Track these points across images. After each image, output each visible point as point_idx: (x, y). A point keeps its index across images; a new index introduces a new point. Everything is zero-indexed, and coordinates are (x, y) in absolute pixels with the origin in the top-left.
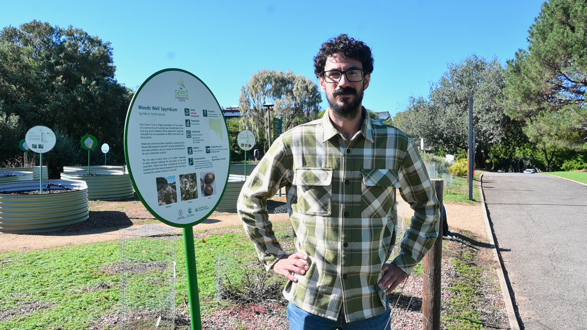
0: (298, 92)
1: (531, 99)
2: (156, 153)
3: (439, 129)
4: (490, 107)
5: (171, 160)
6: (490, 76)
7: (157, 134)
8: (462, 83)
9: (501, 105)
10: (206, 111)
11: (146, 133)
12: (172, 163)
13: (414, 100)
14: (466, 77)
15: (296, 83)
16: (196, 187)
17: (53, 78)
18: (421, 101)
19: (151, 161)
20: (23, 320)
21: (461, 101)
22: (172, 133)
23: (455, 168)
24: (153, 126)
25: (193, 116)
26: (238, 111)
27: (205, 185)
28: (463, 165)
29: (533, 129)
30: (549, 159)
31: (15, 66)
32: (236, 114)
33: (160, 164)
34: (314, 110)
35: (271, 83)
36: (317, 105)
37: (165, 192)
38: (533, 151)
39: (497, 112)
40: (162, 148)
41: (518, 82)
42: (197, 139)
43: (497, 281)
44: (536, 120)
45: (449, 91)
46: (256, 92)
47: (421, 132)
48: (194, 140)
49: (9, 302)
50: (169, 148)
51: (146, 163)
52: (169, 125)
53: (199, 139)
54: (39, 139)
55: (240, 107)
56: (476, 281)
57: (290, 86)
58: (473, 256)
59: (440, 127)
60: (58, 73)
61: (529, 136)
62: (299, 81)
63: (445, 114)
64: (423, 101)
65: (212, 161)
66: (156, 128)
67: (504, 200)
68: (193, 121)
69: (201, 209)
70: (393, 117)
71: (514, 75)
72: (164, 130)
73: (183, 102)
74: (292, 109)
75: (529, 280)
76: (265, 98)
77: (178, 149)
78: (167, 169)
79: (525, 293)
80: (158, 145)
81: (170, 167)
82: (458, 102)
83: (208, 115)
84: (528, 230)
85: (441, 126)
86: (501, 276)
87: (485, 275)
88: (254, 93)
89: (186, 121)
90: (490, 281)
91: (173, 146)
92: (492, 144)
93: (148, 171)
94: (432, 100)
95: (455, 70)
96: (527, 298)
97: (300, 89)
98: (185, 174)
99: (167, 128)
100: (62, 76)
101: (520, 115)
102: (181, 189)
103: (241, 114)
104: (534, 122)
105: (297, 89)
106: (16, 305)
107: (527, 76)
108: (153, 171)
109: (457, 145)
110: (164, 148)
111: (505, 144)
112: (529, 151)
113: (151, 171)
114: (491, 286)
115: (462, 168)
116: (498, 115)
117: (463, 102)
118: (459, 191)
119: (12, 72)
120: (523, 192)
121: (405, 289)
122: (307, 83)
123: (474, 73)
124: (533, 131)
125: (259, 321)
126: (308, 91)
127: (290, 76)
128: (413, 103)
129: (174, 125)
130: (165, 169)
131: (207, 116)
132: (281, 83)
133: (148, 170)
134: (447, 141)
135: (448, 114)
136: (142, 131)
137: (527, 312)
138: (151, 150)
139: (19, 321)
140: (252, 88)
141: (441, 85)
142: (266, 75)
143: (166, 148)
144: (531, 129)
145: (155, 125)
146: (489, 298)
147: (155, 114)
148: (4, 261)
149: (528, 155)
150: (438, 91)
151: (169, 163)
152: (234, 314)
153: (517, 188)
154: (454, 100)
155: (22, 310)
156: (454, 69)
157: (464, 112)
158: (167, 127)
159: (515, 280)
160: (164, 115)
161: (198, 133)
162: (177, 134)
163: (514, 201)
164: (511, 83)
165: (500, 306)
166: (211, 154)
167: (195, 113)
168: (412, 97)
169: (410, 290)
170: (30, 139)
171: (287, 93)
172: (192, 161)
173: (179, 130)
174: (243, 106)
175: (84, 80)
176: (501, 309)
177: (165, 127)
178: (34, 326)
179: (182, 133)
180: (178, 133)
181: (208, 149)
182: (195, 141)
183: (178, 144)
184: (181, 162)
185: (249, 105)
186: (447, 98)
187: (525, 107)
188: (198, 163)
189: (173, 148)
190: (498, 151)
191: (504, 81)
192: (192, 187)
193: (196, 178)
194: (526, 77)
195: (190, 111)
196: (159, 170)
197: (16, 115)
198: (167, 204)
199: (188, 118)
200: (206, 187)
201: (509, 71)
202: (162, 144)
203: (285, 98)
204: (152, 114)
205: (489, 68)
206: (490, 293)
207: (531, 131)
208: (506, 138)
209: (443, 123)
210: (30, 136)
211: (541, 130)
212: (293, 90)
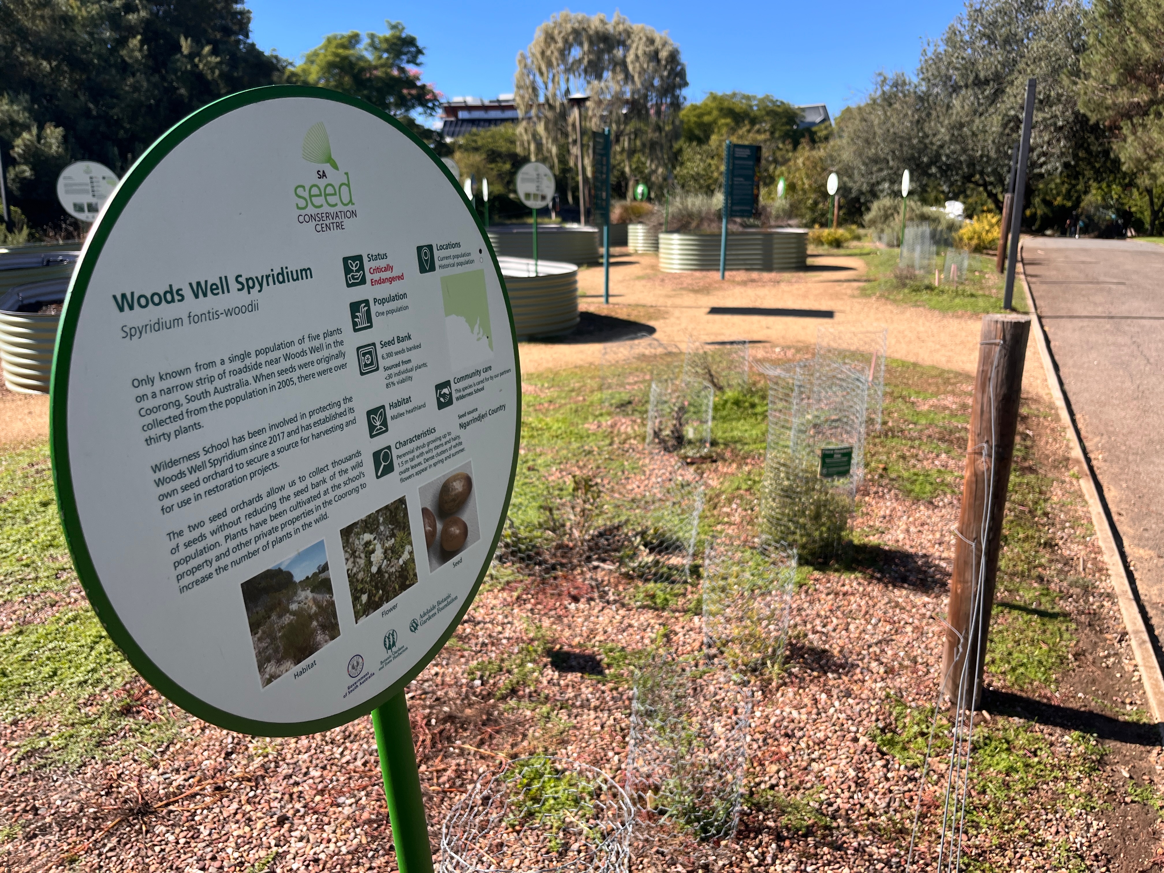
0: (637, 65)
1: (1139, 79)
2: (231, 484)
3: (932, 143)
4: (1049, 96)
5: (299, 486)
6: (1056, 25)
7: (228, 402)
8: (991, 39)
9: (1073, 91)
10: (430, 247)
11: (173, 412)
12: (304, 497)
13: (884, 81)
14: (1003, 26)
15: (634, 45)
16: (408, 548)
17: (122, 42)
18: (900, 82)
19: (209, 527)
20: (74, 619)
21: (987, 82)
22: (294, 376)
23: (970, 235)
24: (203, 373)
25: (381, 281)
26: (512, 108)
27: (439, 526)
28: (987, 228)
29: (1136, 144)
30: (1156, 208)
31: (42, 17)
32: (508, 114)
33: (254, 520)
34: (672, 104)
35: (581, 44)
36: (678, 92)
37: (287, 619)
38: (1124, 190)
39: (1061, 107)
40: (259, 452)
41: (1115, 40)
42: (403, 368)
43: (1085, 509)
44: (1144, 126)
45: (963, 58)
46: (549, 64)
47: (894, 152)
48: (390, 376)
49: (46, 574)
50: (286, 441)
51: (187, 545)
52: (279, 347)
53: (409, 366)
54: (86, 192)
55: (518, 99)
56: (1039, 512)
57: (619, 53)
58: (1026, 447)
59: (934, 140)
60: (131, 31)
61: (1123, 160)
62: (640, 38)
63: (950, 111)
64: (904, 83)
65: (462, 432)
66: (222, 376)
67: (1079, 309)
68: (383, 301)
69: (429, 615)
70: (835, 119)
71: (1106, 24)
72: (258, 372)
73: (336, 233)
74: (627, 102)
75: (1153, 508)
76: (568, 80)
77: (326, 432)
78: (289, 529)
79: (1148, 539)
80: (237, 447)
81: (297, 519)
82: (979, 83)
83: (437, 263)
84: (1138, 382)
85: (939, 137)
86: (1091, 497)
87: (1057, 495)
88: (544, 69)
89: (354, 307)
90: (1070, 510)
91: (308, 427)
92: (1041, 176)
93: (199, 574)
94: (923, 79)
95: (980, 10)
96: (1152, 553)
97: (642, 59)
98: (363, 517)
99: (271, 362)
100: (139, 37)
101: (1111, 112)
102: (352, 577)
103: (520, 113)
104: (1140, 129)
105: (637, 57)
106: (59, 581)
107: (1136, 27)
108: (222, 563)
109: (968, 178)
110: (268, 449)
111: (1068, 176)
112: (1116, 189)
113: (215, 565)
114: (1075, 522)
115: (984, 234)
116: (1063, 113)
117: (991, 83)
118: (982, 288)
119: (37, 33)
120: (1114, 287)
121: (890, 536)
122: (658, 43)
123: (1020, 16)
124: (1136, 149)
125: (580, 620)
126: (658, 61)
127: (621, 27)
128: (882, 86)
129: (301, 341)
130: (280, 534)
131: (432, 268)
132: (602, 46)
133: (198, 568)
134: (946, 171)
135: (955, 112)
136: (151, 411)
137: (1155, 588)
138: (207, 479)
139: (66, 623)
140: (539, 56)
141: (947, 45)
142: (569, 27)
143: (275, 446)
144: (1132, 144)
145: (212, 364)
146: (1073, 554)
147: (212, 315)
148: (39, 467)
149: (1112, 198)
150: (938, 58)
151: (293, 501)
152: (525, 600)
153: (1102, 279)
154: (971, 78)
155: (73, 594)
156: (978, 7)
157: (990, 105)
158: (272, 356)
159: (1123, 506)
160: (253, 307)
161: (407, 344)
162: (320, 374)
163: (1099, 311)
164: (1100, 42)
165: (1097, 575)
166: (458, 407)
167: (389, 268)
168: (880, 74)
169: (901, 537)
170: (67, 192)
171: (615, 66)
172: (387, 457)
173: (325, 353)
174: (523, 97)
175: (186, 45)
176: (1101, 581)
177: (262, 359)
178: (96, 637)
179: (339, 362)
180: (324, 366)
181: (446, 391)
182: (395, 379)
183: (327, 413)
184: (345, 477)
185: (536, 96)
186: (956, 76)
187: (1123, 97)
188: (411, 456)
189: (305, 434)
190: (1051, 190)
191: (1084, 37)
192: (392, 553)
193: (406, 514)
194: (1132, 29)
195: (367, 265)
196: (252, 548)
197: (56, 126)
198: (296, 664)
199: (358, 293)
200: (445, 531)
201: (1097, 15)
202: (252, 435)
203: (610, 78)
204: (194, 319)
205: (1053, 5)
206: (1072, 542)
207: (1131, 149)
208: (1073, 163)
209: (943, 130)
210: (66, 185)
211: (1151, 148)
212: (629, 60)
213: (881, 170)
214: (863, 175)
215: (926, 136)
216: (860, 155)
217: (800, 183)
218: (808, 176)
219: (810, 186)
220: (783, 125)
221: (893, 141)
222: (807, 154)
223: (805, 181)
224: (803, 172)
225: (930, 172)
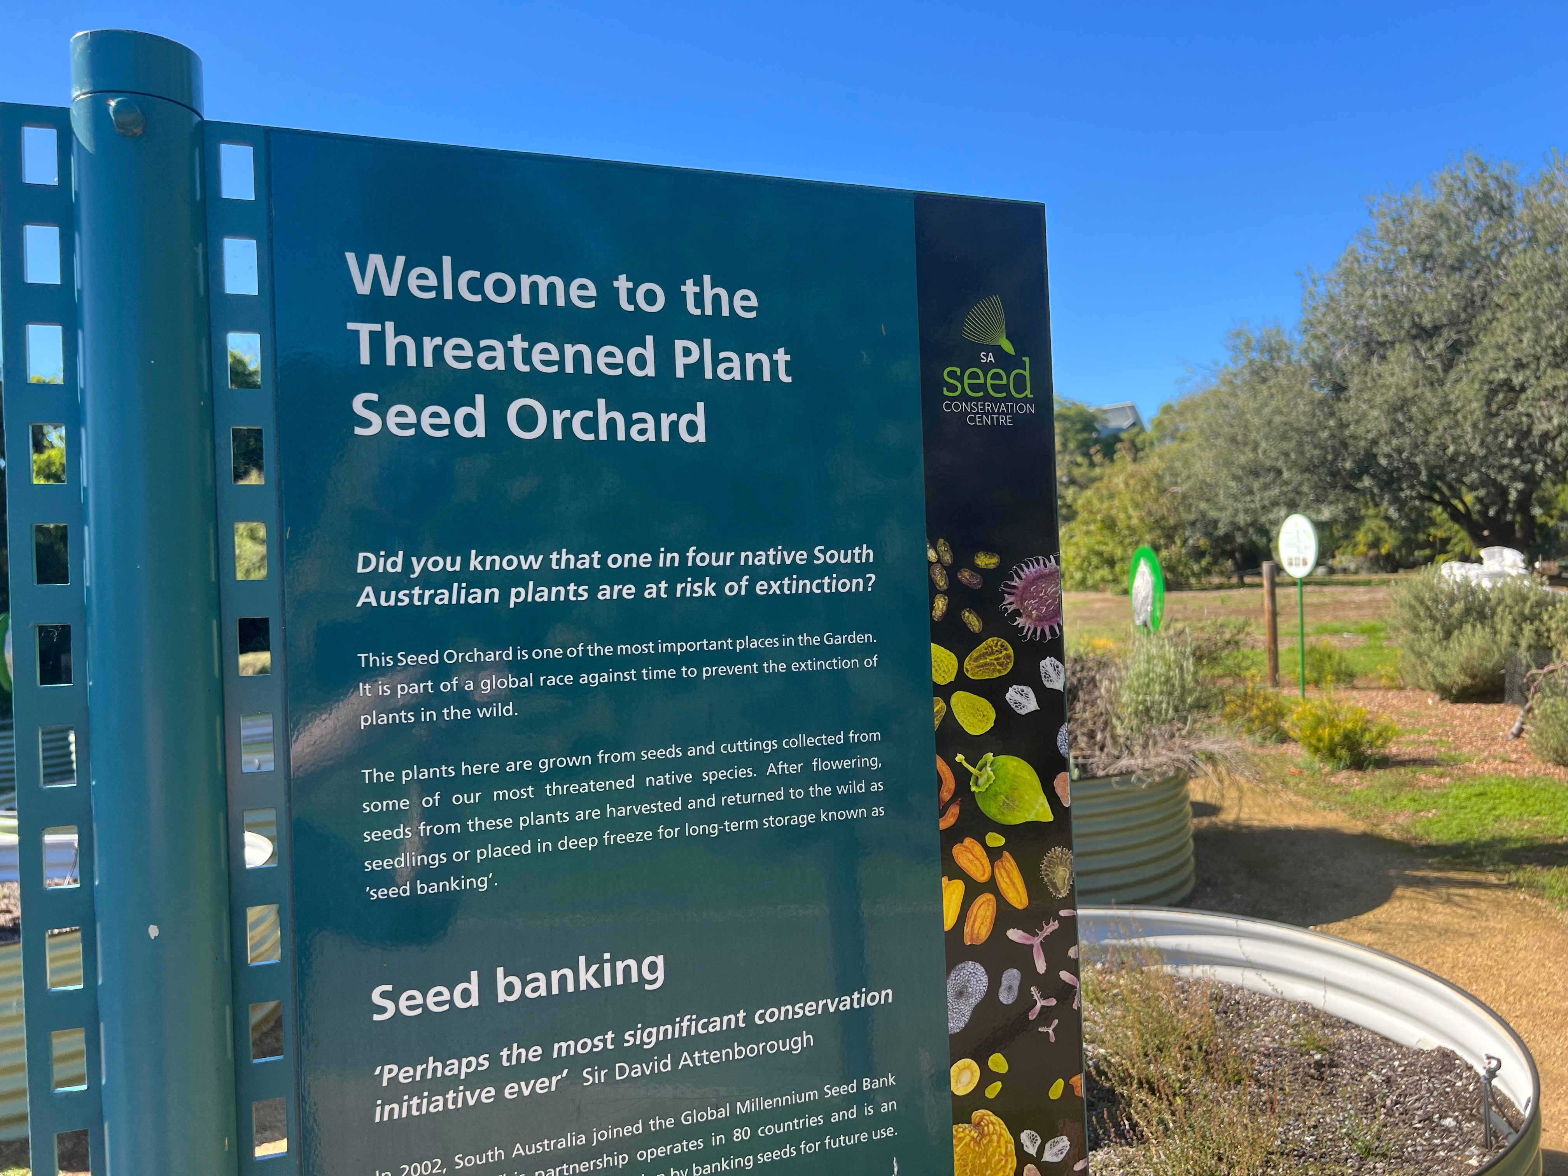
13: (1248, 344)
18: (1274, 344)
59: (1360, 431)
64: (1282, 345)
70: (1151, 422)
82: (1422, 333)
85: (1366, 425)
94: (1315, 337)
117: (1445, 331)
128: (1245, 352)
134: (1389, 482)
154: (1406, 326)
209: (1374, 414)
213: (1266, 487)
214: (1235, 498)
215: (1343, 426)
216: (1228, 464)
217: (1122, 516)
218: (1137, 506)
219: (1142, 520)
220: (1078, 432)
221: (1284, 437)
222: (1131, 467)
223: (1131, 512)
224: (1127, 498)
225: (1359, 485)
